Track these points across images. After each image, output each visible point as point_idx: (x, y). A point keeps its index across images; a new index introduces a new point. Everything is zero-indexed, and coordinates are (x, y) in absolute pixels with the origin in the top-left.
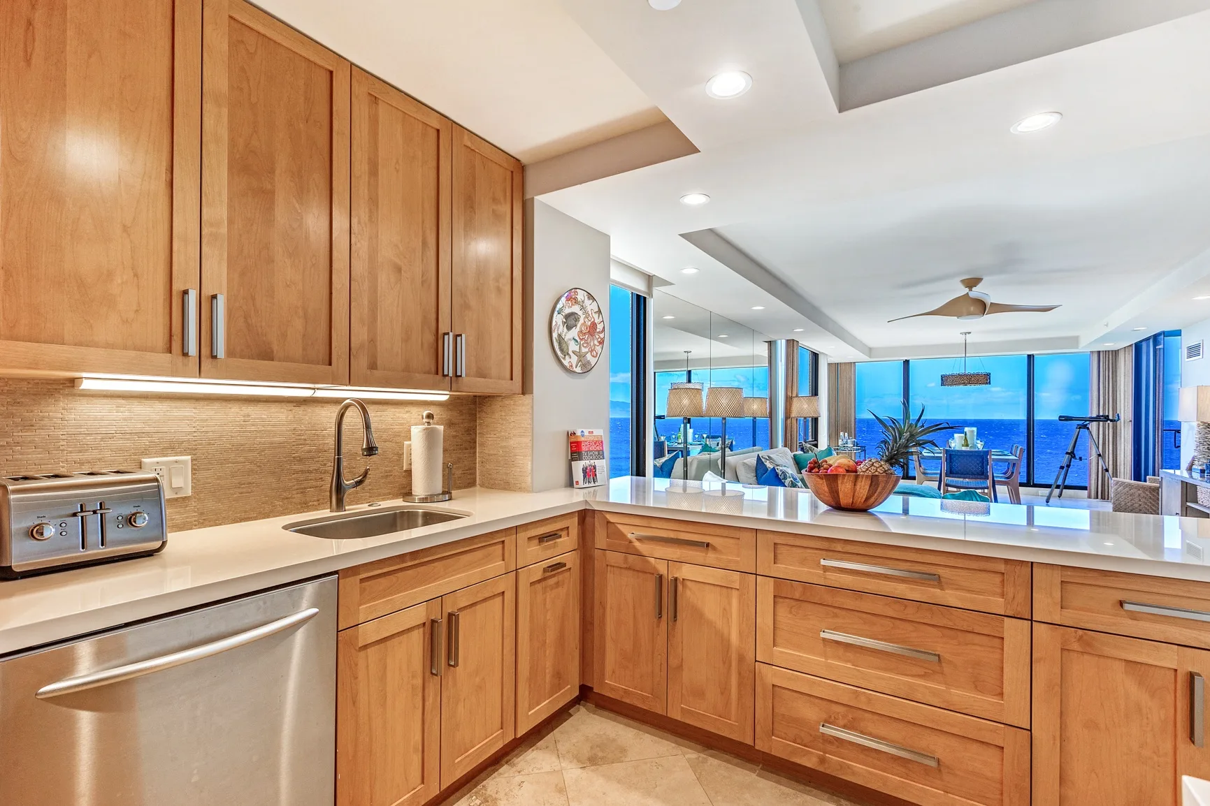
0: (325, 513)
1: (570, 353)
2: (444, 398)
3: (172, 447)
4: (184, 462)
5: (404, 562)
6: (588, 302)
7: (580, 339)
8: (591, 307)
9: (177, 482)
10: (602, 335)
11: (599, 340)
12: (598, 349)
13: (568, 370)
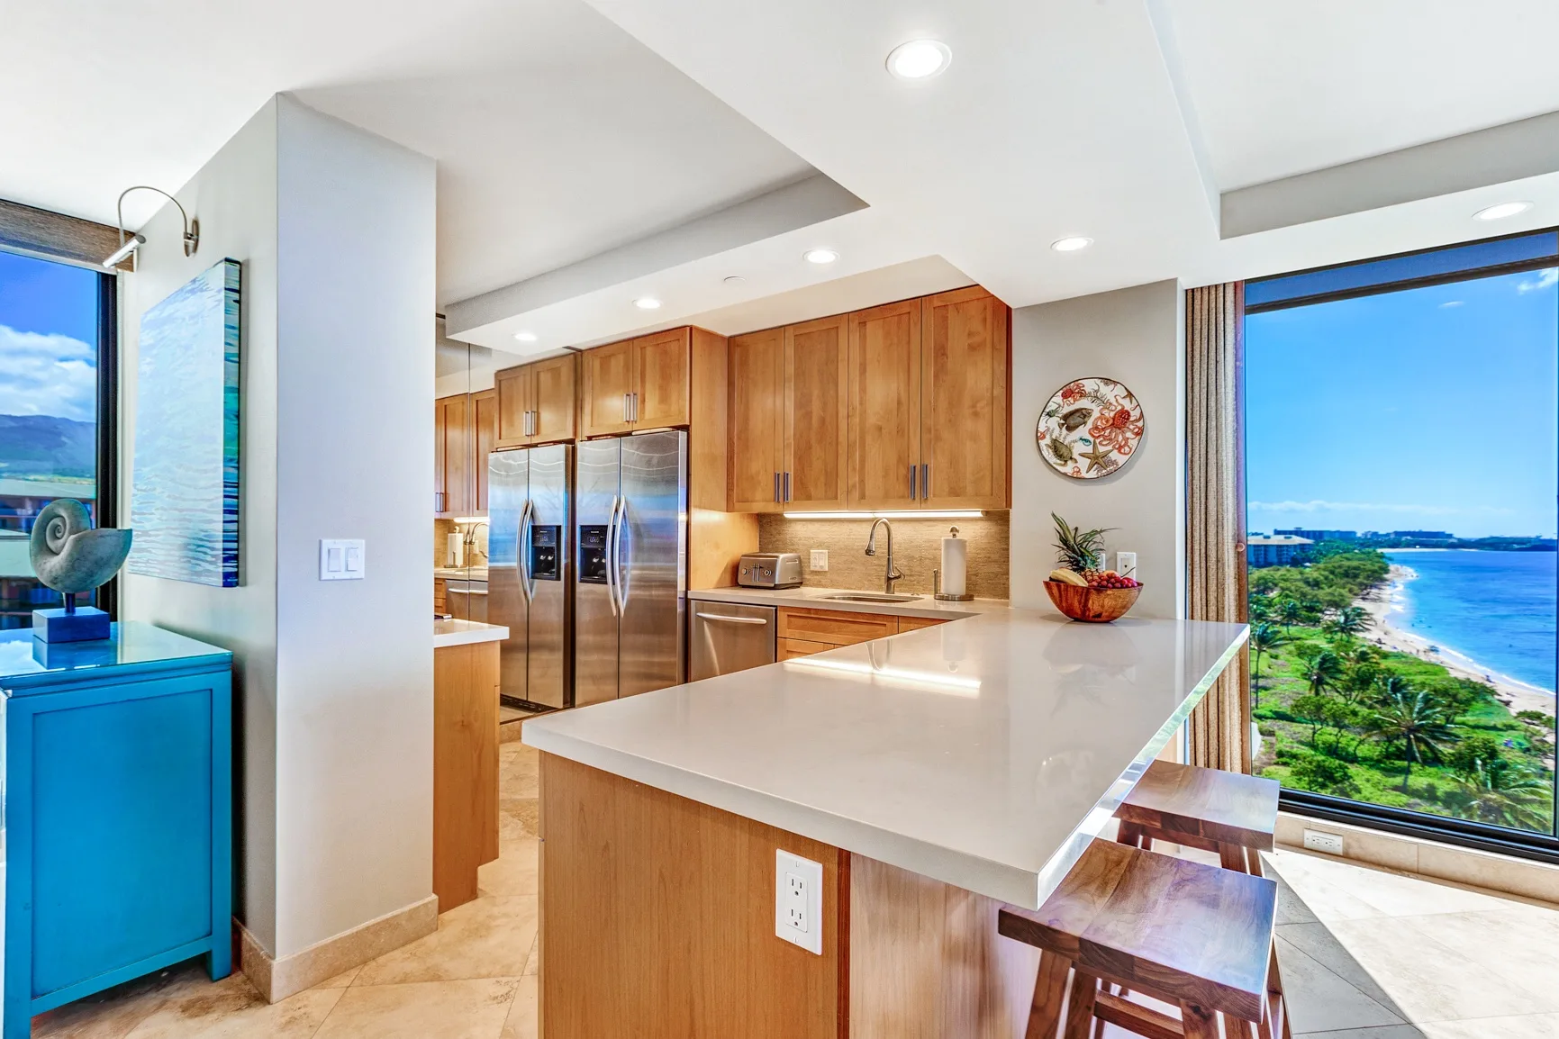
0: (883, 593)
1: (1075, 456)
2: (979, 515)
3: (820, 545)
4: (824, 553)
5: (810, 613)
6: (1106, 390)
7: (1093, 436)
8: (1115, 392)
9: (822, 563)
10: (1140, 424)
11: (1137, 430)
12: (1133, 443)
13: (1076, 478)
